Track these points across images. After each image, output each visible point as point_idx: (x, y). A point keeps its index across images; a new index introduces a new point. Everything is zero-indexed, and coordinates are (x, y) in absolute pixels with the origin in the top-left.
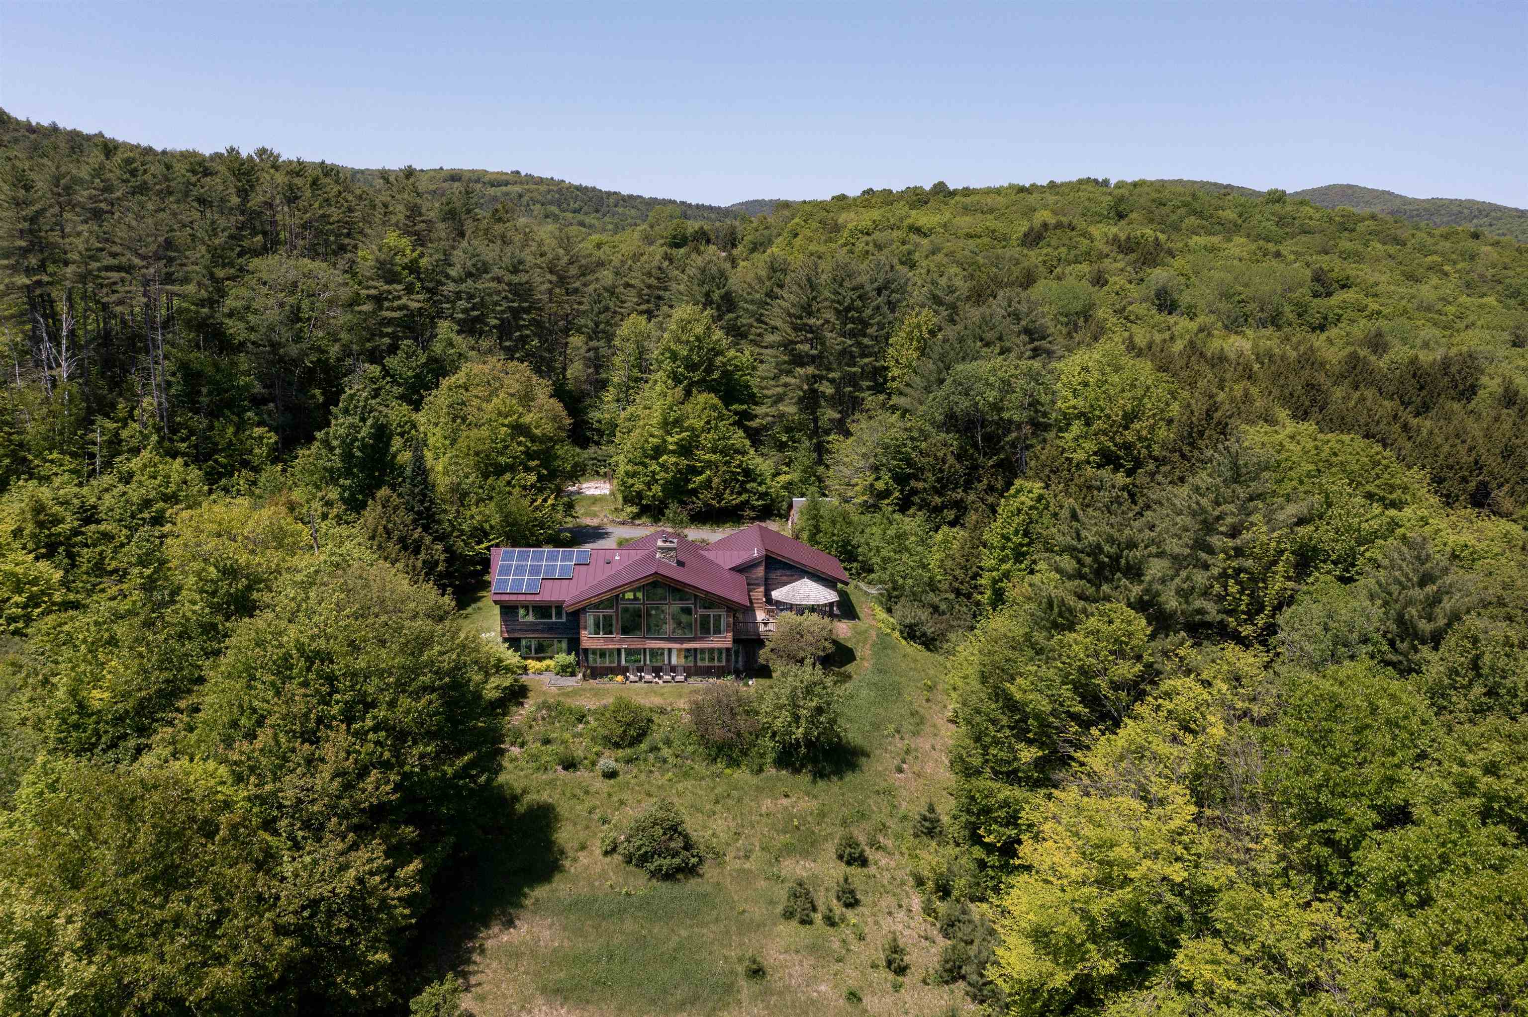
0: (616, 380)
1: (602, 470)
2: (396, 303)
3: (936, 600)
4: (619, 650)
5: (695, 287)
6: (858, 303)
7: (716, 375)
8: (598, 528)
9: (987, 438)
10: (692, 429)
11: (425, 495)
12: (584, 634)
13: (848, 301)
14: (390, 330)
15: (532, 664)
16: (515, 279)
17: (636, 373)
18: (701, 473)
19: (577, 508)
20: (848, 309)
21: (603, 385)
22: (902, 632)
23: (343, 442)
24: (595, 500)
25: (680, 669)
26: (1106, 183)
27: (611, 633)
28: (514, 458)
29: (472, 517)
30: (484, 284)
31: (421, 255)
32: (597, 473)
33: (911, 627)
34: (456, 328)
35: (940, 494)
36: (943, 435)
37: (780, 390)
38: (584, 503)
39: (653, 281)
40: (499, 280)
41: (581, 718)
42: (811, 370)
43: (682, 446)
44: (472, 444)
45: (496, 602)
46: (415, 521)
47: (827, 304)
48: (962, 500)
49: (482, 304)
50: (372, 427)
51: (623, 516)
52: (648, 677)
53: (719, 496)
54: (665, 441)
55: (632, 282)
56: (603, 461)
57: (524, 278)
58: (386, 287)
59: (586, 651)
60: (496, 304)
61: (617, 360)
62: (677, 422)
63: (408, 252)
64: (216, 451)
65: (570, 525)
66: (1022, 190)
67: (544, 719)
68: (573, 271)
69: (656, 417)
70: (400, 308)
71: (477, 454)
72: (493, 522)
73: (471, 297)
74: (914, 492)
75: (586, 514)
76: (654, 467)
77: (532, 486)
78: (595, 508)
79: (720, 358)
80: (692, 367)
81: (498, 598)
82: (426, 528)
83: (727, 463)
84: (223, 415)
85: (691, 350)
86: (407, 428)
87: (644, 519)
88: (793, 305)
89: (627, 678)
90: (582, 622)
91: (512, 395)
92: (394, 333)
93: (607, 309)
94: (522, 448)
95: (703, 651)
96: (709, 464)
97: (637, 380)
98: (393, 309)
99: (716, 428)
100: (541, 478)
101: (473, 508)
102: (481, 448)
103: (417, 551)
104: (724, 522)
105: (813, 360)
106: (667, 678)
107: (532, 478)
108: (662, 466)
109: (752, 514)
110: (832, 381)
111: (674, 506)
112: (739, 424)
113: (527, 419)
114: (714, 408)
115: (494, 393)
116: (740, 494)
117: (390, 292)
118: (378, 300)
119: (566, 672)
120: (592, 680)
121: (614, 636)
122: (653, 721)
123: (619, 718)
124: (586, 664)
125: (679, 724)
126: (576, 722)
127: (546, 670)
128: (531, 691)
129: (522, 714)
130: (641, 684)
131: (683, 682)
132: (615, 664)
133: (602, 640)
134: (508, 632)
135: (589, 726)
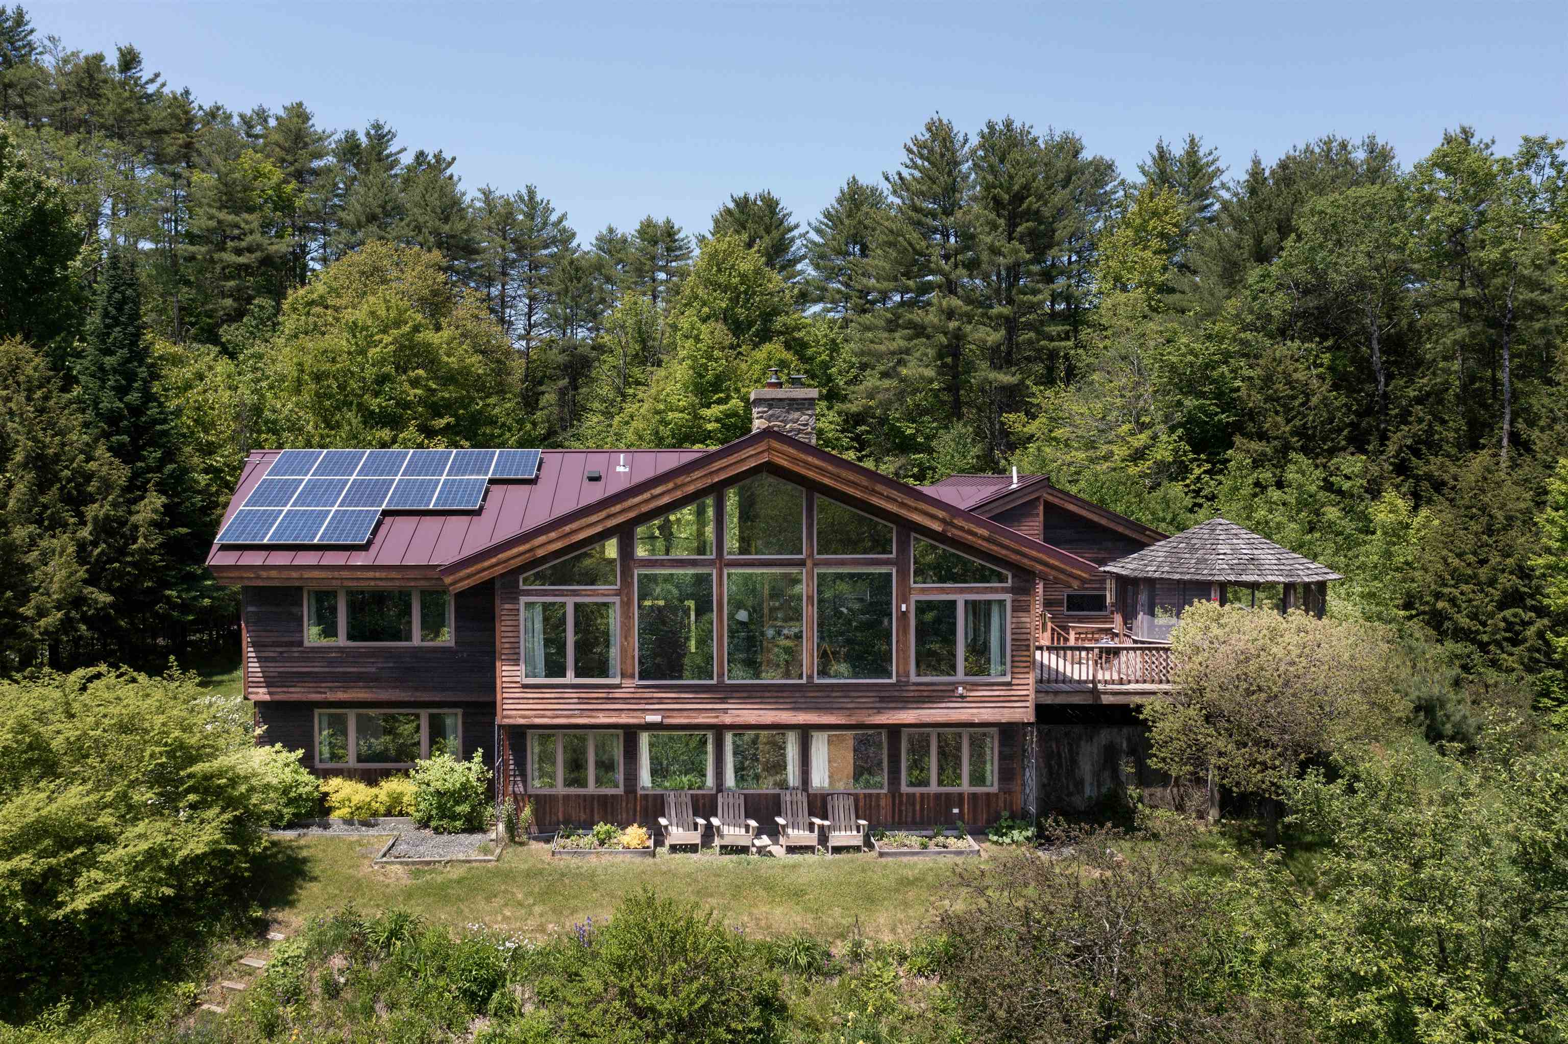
2: (248, 240)
4: (630, 733)
12: (508, 672)
14: (233, 284)
15: (346, 791)
20: (1018, 198)
25: (845, 806)
27: (603, 671)
31: (298, 191)
37: (900, 344)
41: (483, 993)
52: (734, 834)
59: (518, 734)
63: (274, 178)
70: (250, 250)
79: (782, 318)
81: (227, 559)
85: (735, 300)
89: (659, 835)
90: (502, 628)
95: (920, 736)
98: (239, 252)
102: (326, 366)
106: (800, 834)
117: (236, 226)
119: (454, 817)
120: (535, 846)
121: (617, 681)
122: (783, 1008)
123: (645, 999)
124: (520, 789)
125: (893, 1019)
126: (462, 1007)
127: (388, 813)
128: (314, 879)
129: (250, 972)
130: (710, 858)
131: (857, 849)
132: (620, 791)
133: (572, 694)
134: (269, 682)
135: (513, 1029)
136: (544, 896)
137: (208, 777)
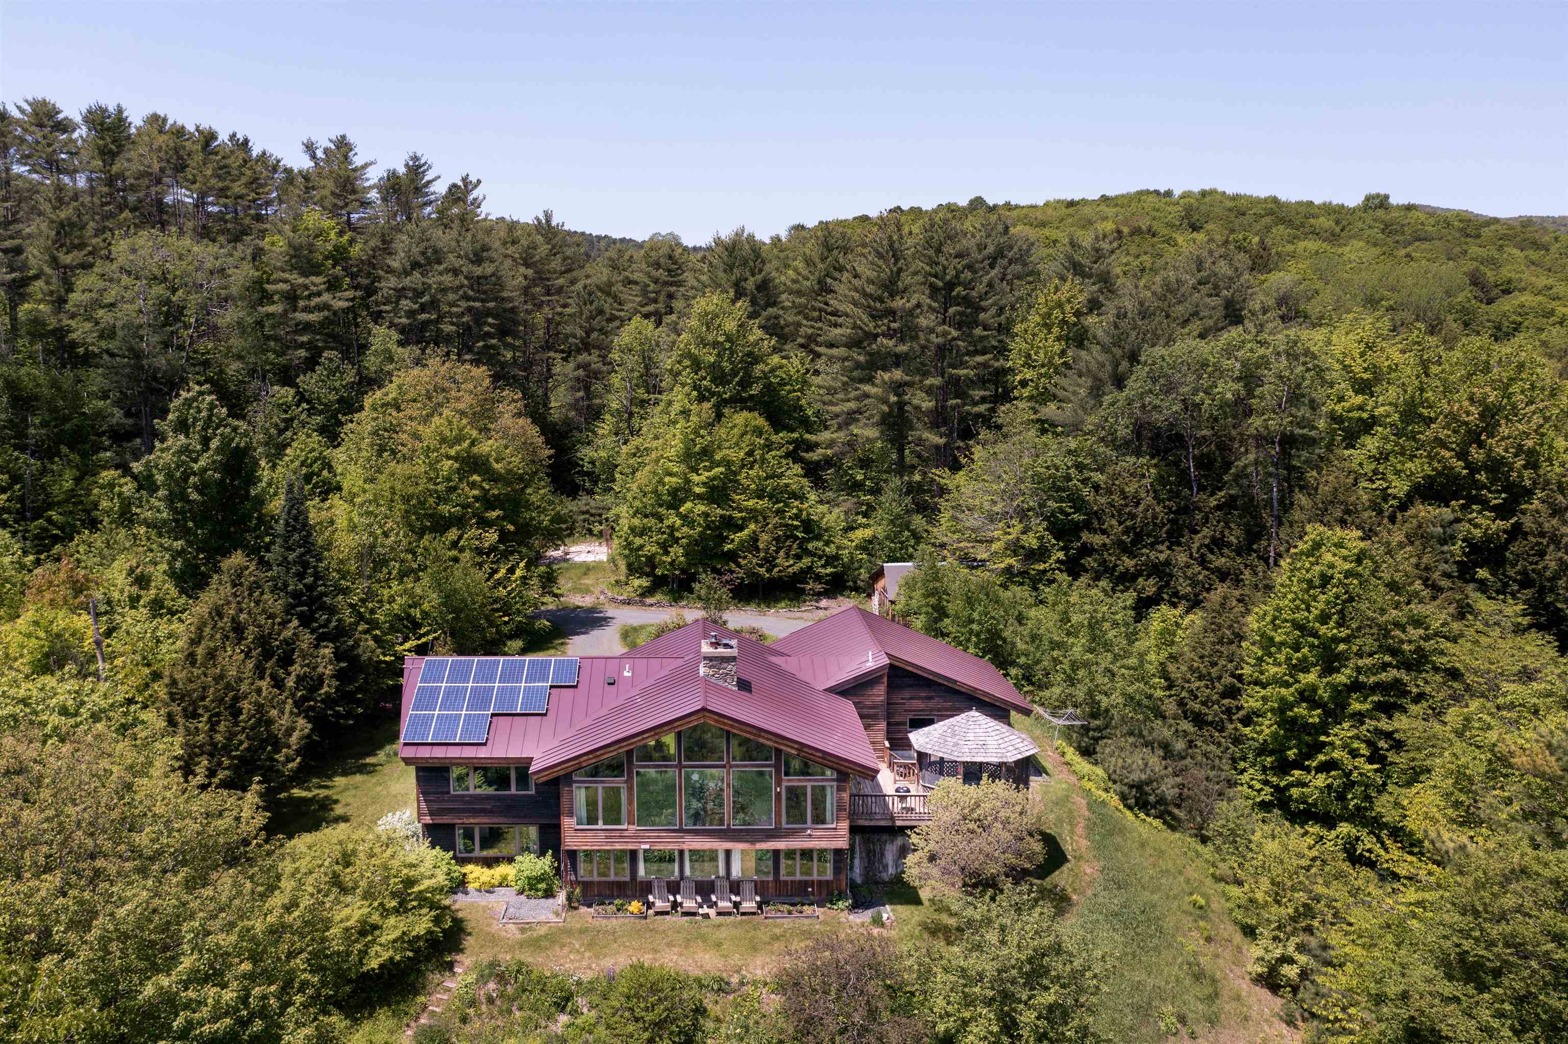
0: (614, 405)
1: (597, 528)
2: (316, 300)
3: (1167, 733)
4: (633, 854)
5: (721, 274)
6: (967, 275)
7: (755, 390)
8: (592, 610)
9: (1204, 463)
10: (728, 463)
11: (305, 565)
12: (568, 823)
13: (951, 273)
14: (305, 339)
15: (476, 873)
16: (478, 271)
17: (641, 393)
18: (741, 528)
19: (561, 581)
20: (950, 286)
21: (595, 414)
22: (1123, 798)
23: (170, 475)
24: (587, 569)
25: (747, 888)
26: (1169, 193)
27: (618, 821)
28: (465, 506)
29: (392, 600)
30: (436, 278)
31: (352, 242)
32: (590, 532)
33: (1139, 786)
34: (395, 336)
35: (1132, 556)
36: (1132, 459)
37: (852, 405)
38: (572, 573)
39: (661, 274)
40: (456, 272)
41: (563, 1003)
42: (898, 374)
43: (713, 488)
44: (398, 486)
45: (408, 761)
46: (289, 610)
47: (920, 278)
48: (1167, 563)
49: (434, 304)
50: (218, 451)
51: (627, 593)
52: (689, 904)
53: (769, 562)
54: (688, 481)
55: (635, 276)
56: (597, 516)
57: (489, 269)
58: (301, 280)
59: (572, 854)
60: (452, 304)
61: (616, 380)
62: (706, 452)
63: (332, 235)
64: (50, 506)
65: (551, 607)
66: (1071, 204)
67: (491, 1001)
68: (556, 264)
69: (676, 446)
70: (320, 309)
71: (406, 499)
72: (426, 606)
73: (418, 294)
74: (1087, 550)
75: (576, 590)
76: (673, 519)
77: (493, 549)
78: (587, 581)
79: (761, 366)
80: (720, 378)
81: (410, 752)
82: (306, 621)
83: (779, 512)
84: (58, 453)
85: (720, 355)
86: (316, 468)
87: (659, 597)
88: (870, 281)
89: (650, 906)
90: (564, 800)
91: (463, 413)
92: (310, 342)
93: (601, 312)
94: (476, 492)
95: (790, 854)
96: (753, 514)
97: (643, 403)
99: (763, 460)
100: (504, 537)
101: (394, 584)
102: (411, 490)
103: (286, 661)
104: (777, 600)
105: (898, 360)
106: (724, 905)
107: (492, 537)
108: (684, 517)
109: (819, 587)
110: (929, 391)
111: (707, 578)
112: (793, 456)
113: (486, 447)
114: (759, 432)
115: (436, 410)
116: (798, 557)
117: (306, 287)
118: (291, 297)
119: (537, 890)
120: (583, 910)
121: (624, 827)
122: (705, 1010)
123: (639, 1013)
124: (573, 878)
125: (756, 1017)
126: (553, 1009)
127: (500, 885)
128: (470, 934)
129: (449, 990)
130: (675, 919)
131: (754, 914)
132: (628, 879)
133: (602, 834)
134: (431, 813)
135: (579, 1021)
136: (590, 946)
137: (420, 892)
